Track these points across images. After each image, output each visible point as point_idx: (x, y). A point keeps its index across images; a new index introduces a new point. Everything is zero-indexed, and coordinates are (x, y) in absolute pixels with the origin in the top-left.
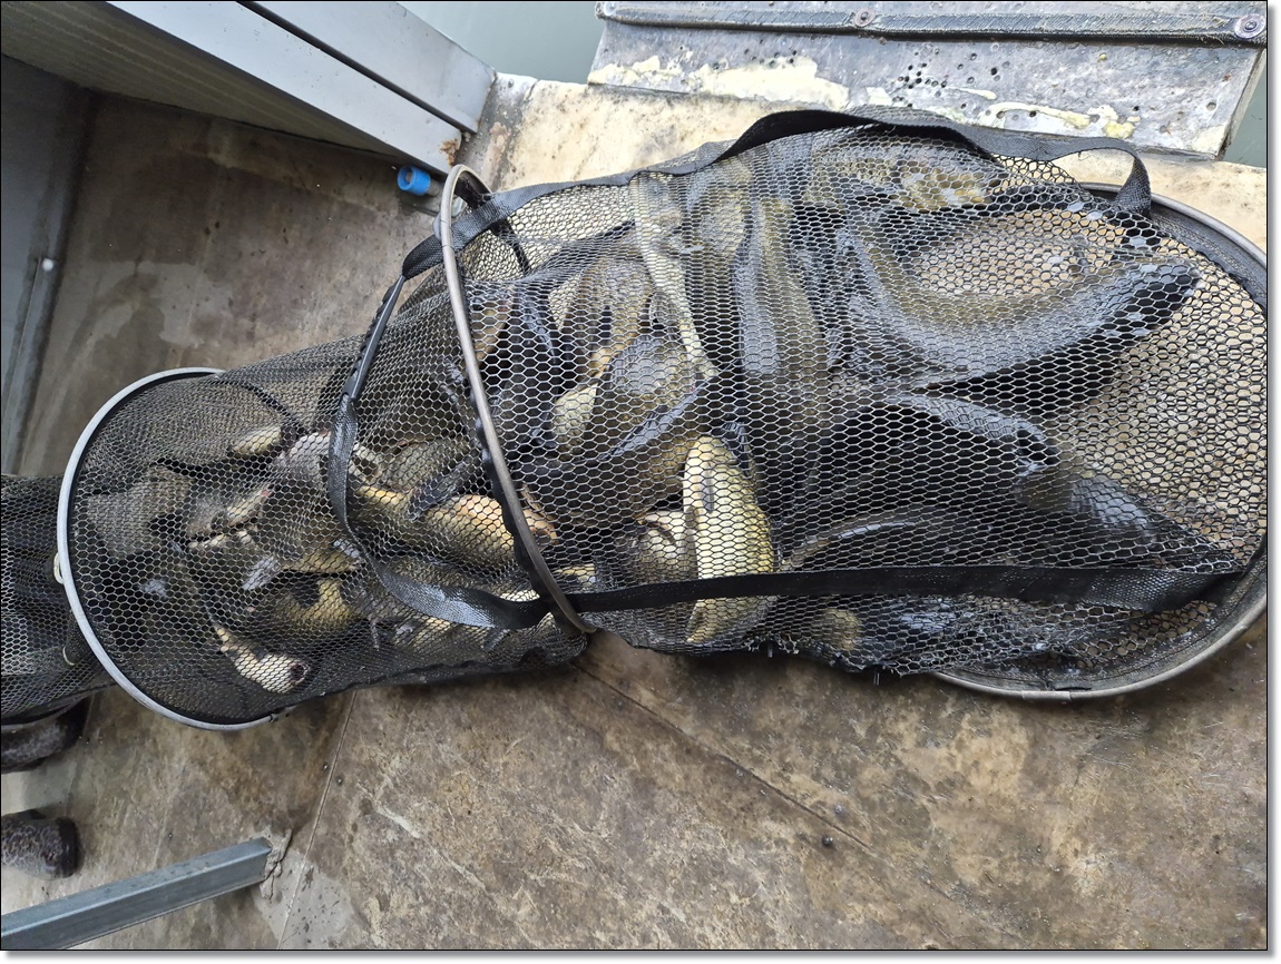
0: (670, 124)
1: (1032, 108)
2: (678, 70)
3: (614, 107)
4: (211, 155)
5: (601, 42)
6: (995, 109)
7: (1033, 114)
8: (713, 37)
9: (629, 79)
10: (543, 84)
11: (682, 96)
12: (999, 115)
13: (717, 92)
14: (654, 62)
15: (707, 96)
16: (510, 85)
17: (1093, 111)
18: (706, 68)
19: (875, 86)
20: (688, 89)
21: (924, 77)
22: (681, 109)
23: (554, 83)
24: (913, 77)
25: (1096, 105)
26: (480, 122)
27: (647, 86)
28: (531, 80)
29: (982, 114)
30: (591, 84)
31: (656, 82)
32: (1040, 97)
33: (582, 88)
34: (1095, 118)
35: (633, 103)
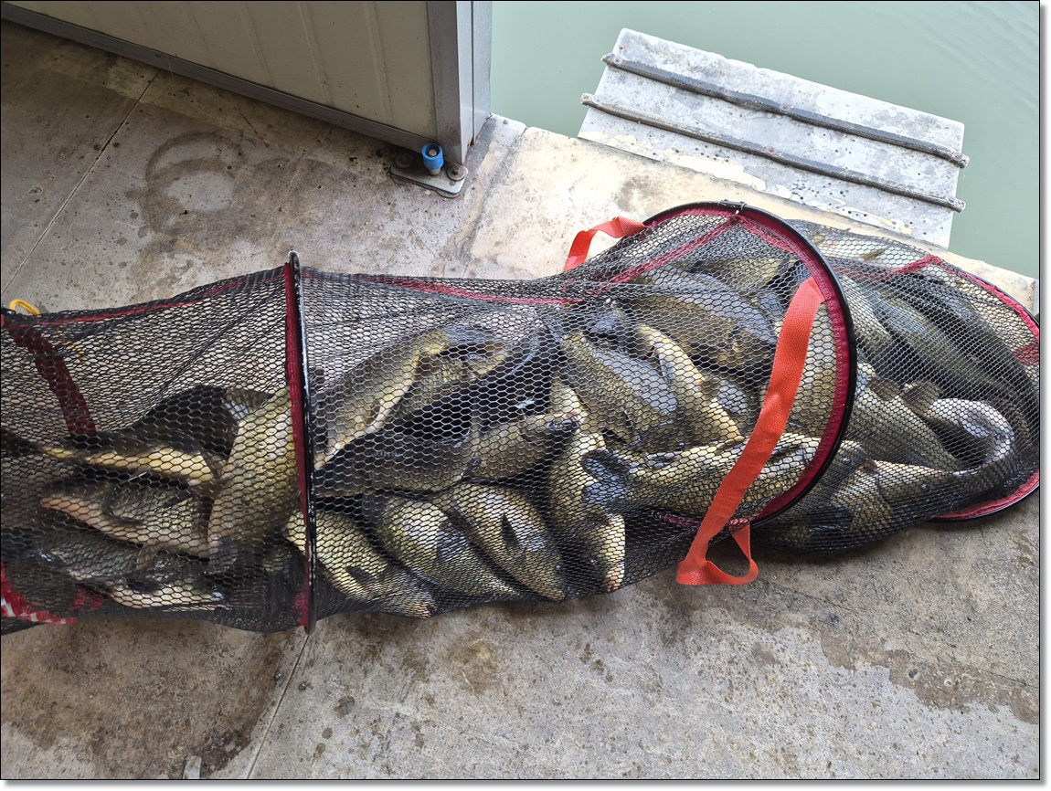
0: (645, 175)
1: (865, 212)
2: (649, 147)
3: (600, 156)
5: (587, 117)
6: (847, 209)
7: (866, 215)
8: (671, 136)
9: (613, 143)
10: (536, 129)
11: (654, 161)
12: (850, 212)
13: (680, 165)
14: (631, 138)
15: (671, 165)
16: (505, 123)
17: (895, 220)
18: (670, 151)
19: (780, 184)
20: (658, 159)
21: (806, 184)
22: (653, 168)
23: (546, 131)
24: (801, 186)
25: (894, 217)
27: (627, 150)
28: (522, 126)
29: (840, 209)
30: (580, 138)
31: (633, 149)
32: (865, 208)
33: (573, 140)
34: (894, 223)
35: (614, 158)
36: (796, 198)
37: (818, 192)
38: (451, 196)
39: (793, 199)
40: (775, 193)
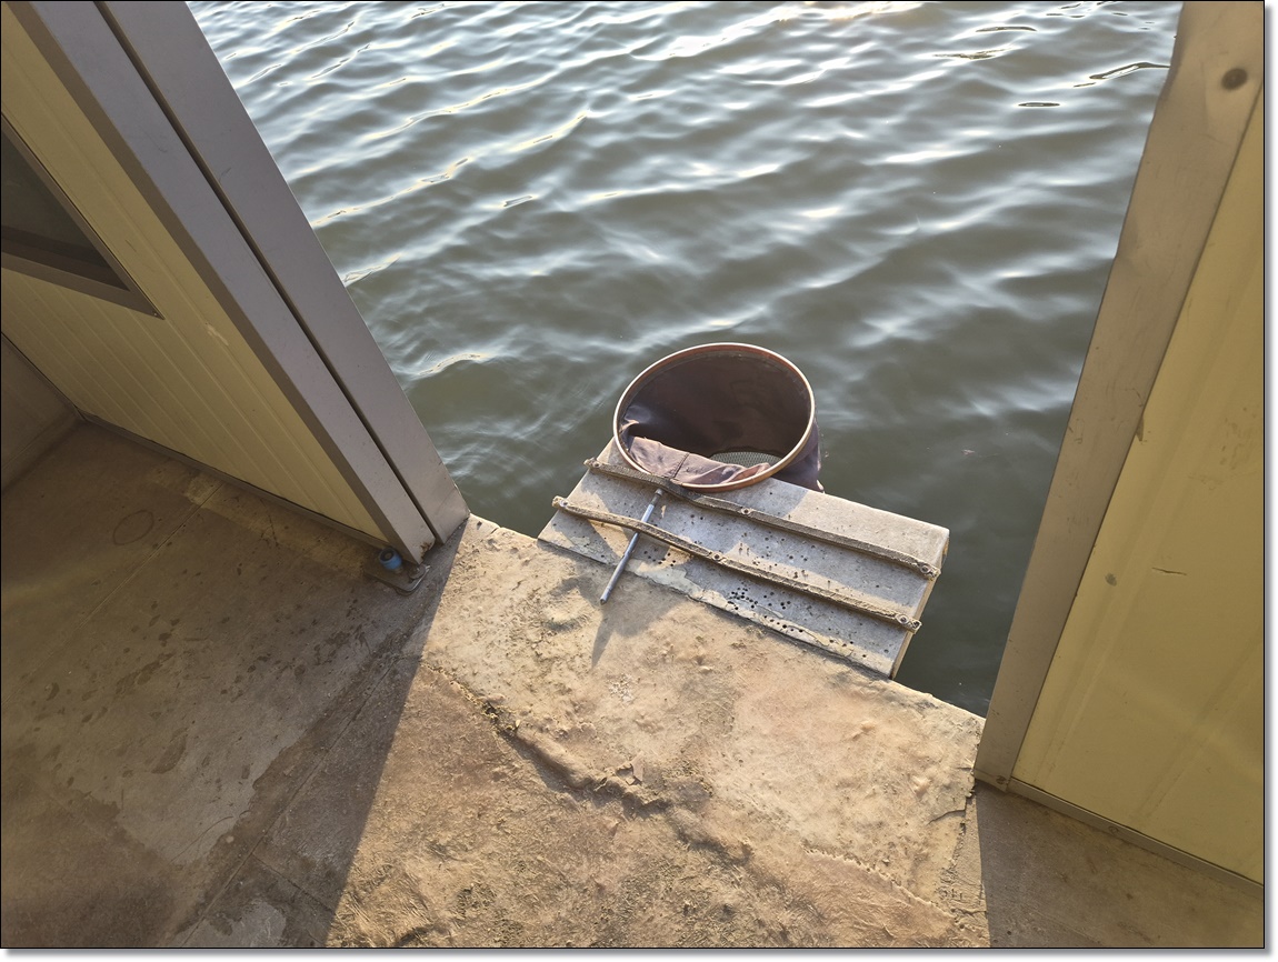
1: (802, 628)
3: (552, 557)
4: (188, 495)
5: (551, 520)
6: (783, 622)
7: (801, 631)
9: (566, 544)
10: (504, 530)
11: (602, 563)
12: (785, 627)
14: (587, 540)
16: (480, 524)
17: (831, 638)
19: (720, 592)
20: (605, 561)
21: (746, 594)
23: (512, 532)
24: (740, 594)
26: (449, 538)
27: (578, 551)
28: (496, 526)
30: (540, 540)
31: (585, 551)
32: (805, 623)
33: (532, 540)
35: (564, 559)
36: (730, 607)
37: (756, 603)
38: (404, 594)
39: (727, 609)
40: (710, 601)
